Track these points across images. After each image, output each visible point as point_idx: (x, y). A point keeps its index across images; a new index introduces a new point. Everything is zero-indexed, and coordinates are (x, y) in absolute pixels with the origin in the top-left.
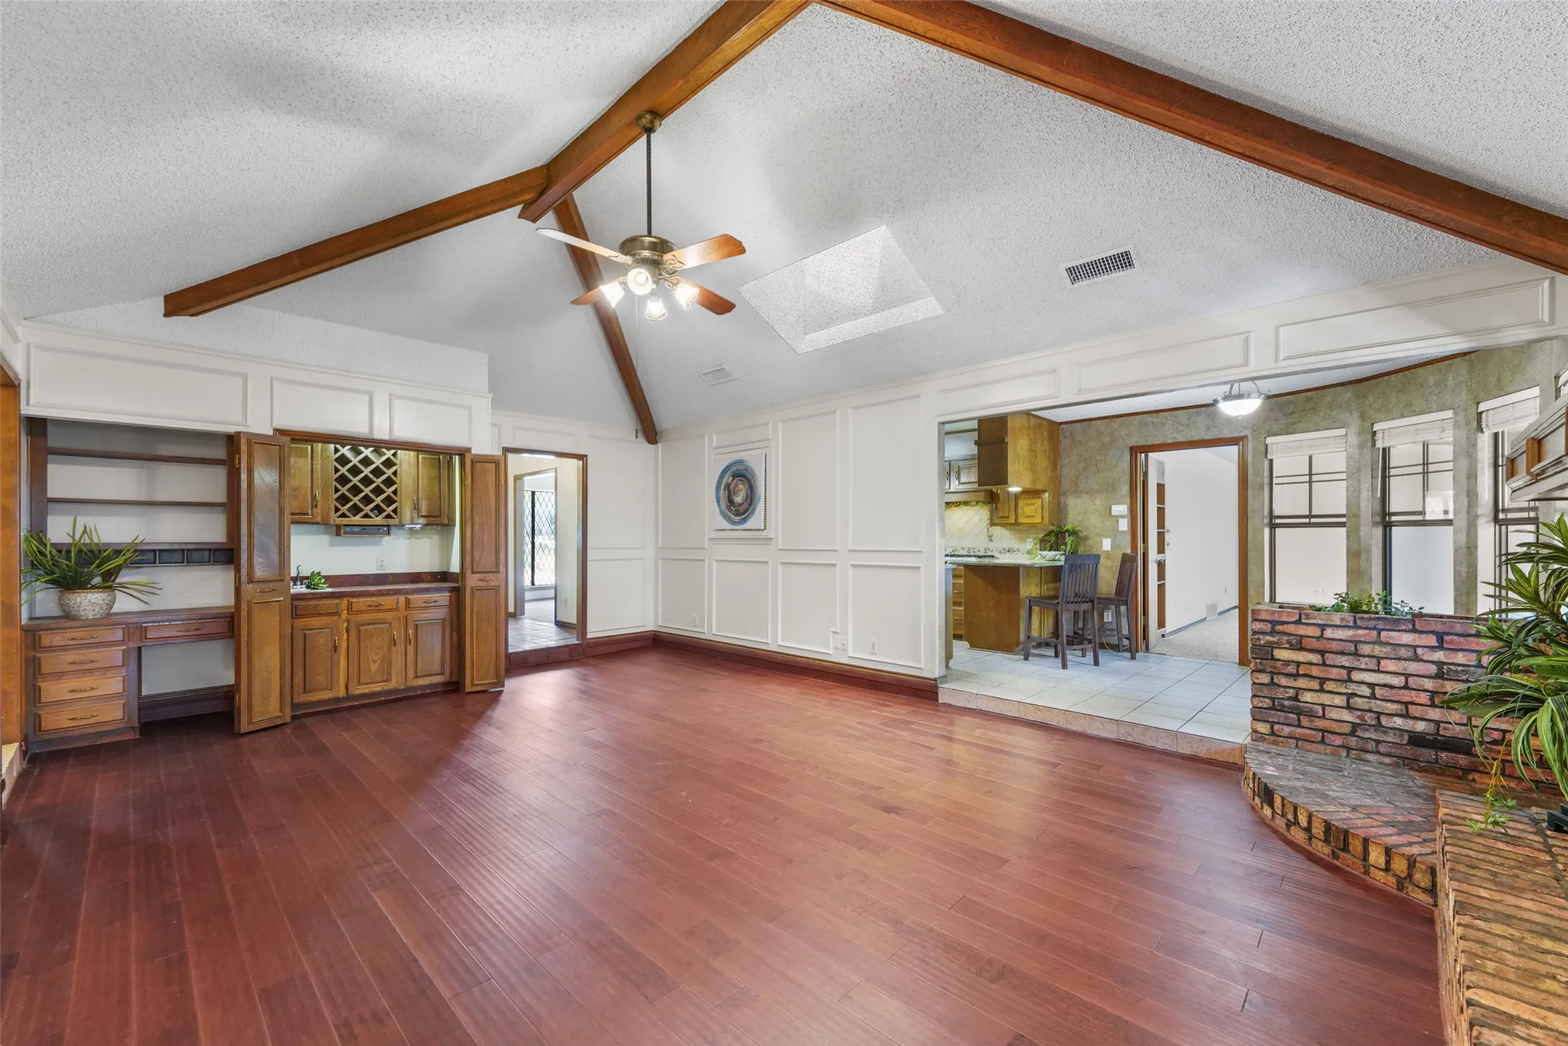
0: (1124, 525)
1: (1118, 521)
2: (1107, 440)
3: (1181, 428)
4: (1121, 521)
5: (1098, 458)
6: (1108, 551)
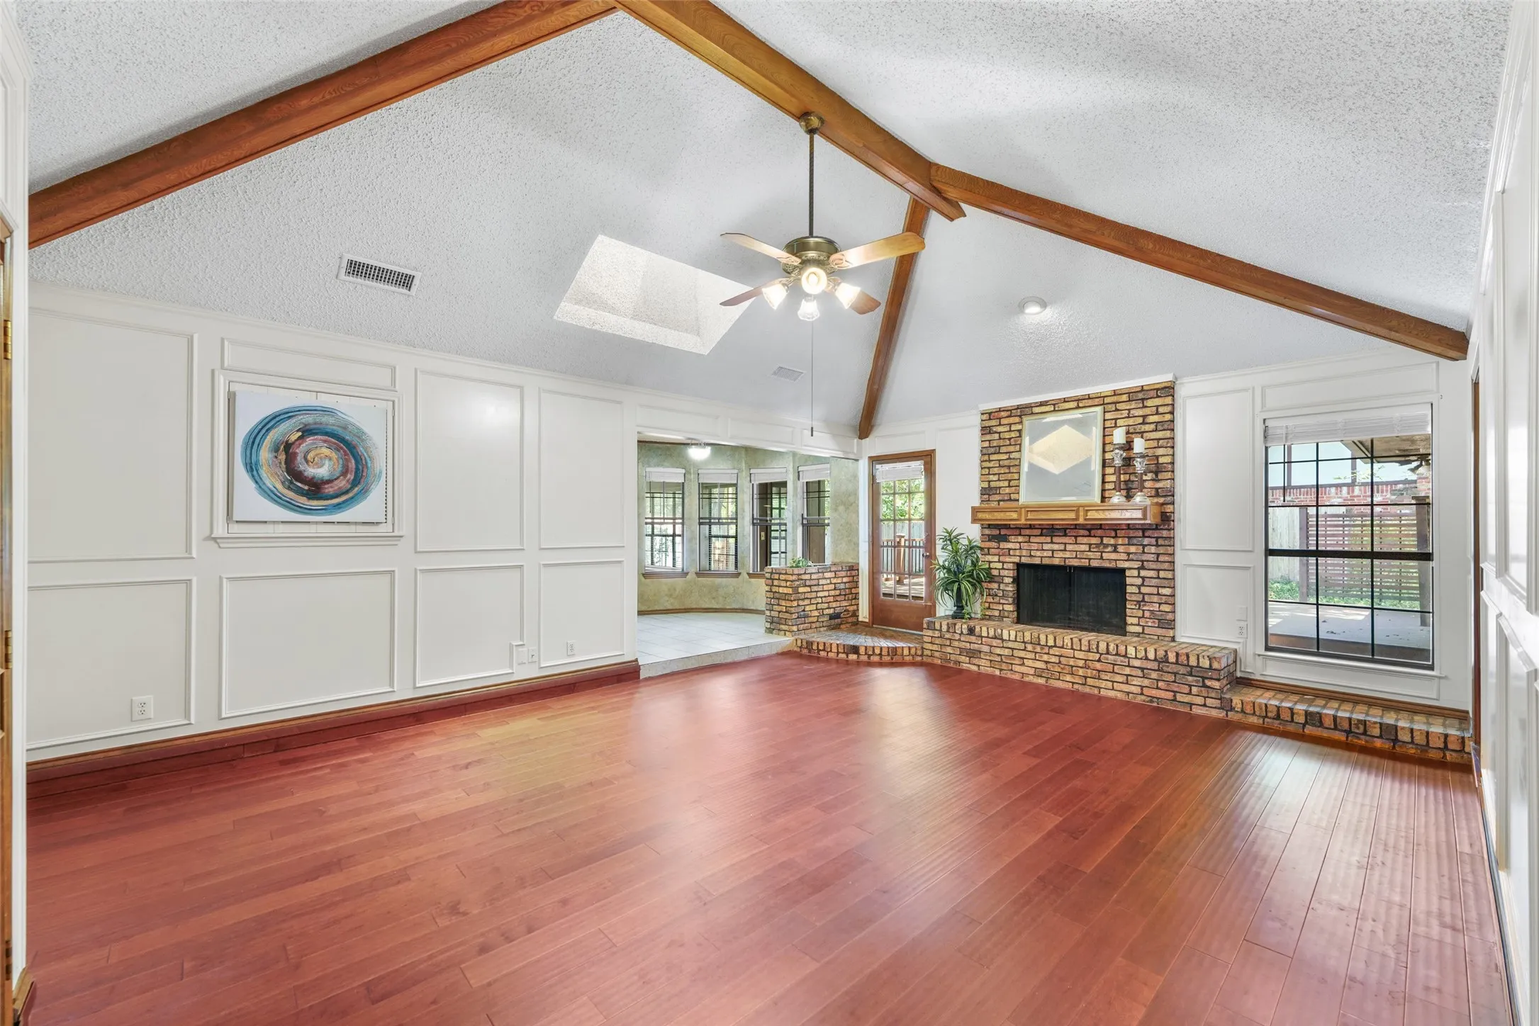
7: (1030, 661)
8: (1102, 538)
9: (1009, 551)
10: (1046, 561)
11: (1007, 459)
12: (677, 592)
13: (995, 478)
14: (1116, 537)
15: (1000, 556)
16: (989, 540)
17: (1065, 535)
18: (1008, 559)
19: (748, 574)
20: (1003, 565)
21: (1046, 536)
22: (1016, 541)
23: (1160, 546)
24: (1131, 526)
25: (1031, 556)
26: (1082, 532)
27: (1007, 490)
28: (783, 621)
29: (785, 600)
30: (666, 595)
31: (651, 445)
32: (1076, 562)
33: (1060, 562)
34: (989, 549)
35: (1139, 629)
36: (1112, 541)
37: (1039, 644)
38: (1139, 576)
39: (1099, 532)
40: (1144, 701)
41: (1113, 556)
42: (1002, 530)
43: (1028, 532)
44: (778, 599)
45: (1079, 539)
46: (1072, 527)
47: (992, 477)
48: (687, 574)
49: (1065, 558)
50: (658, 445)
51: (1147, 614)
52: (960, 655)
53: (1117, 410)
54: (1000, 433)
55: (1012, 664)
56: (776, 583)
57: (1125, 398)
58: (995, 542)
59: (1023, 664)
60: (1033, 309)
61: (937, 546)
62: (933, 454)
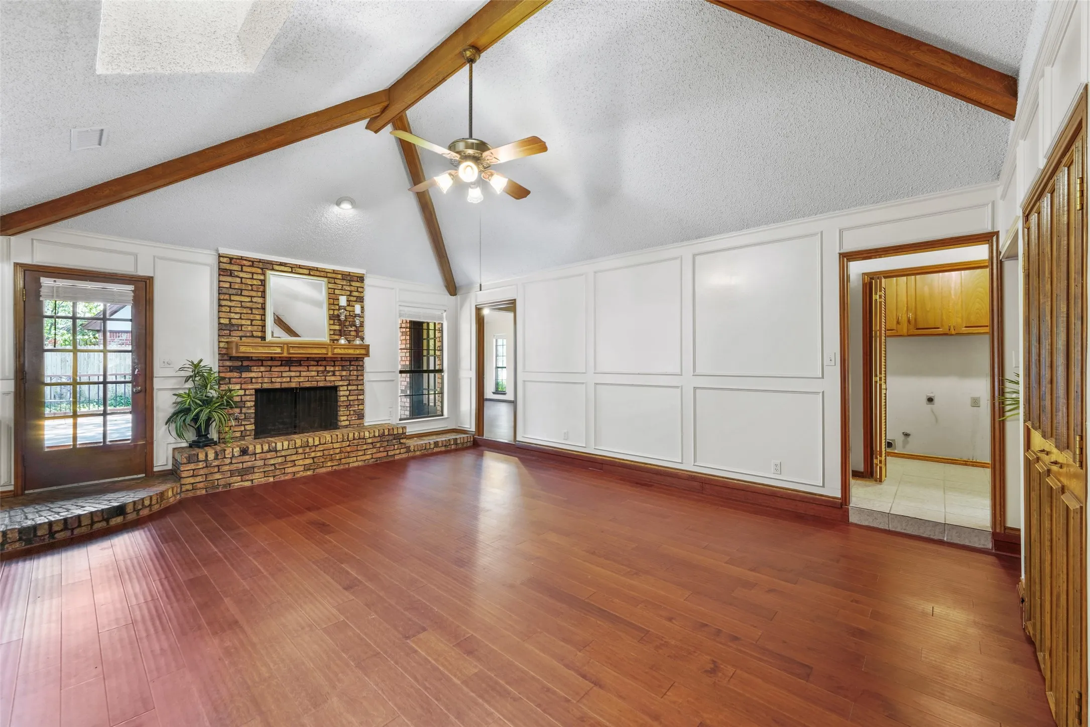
7: (301, 461)
8: (325, 366)
9: (251, 380)
10: (285, 386)
11: (249, 302)
13: (238, 316)
14: (334, 366)
15: (241, 384)
16: (231, 371)
17: (300, 365)
18: (250, 386)
20: (245, 392)
21: (285, 366)
22: (258, 371)
23: (359, 370)
24: (343, 359)
25: (272, 382)
26: (313, 363)
27: (250, 328)
32: (308, 384)
33: (296, 385)
34: (230, 379)
35: (347, 423)
36: (332, 369)
37: (308, 446)
38: (347, 390)
39: (324, 363)
40: (373, 462)
41: (333, 378)
42: (244, 362)
43: (269, 363)
45: (311, 368)
46: (305, 359)
47: (233, 315)
49: (300, 382)
51: (352, 413)
52: (231, 477)
53: (335, 283)
54: (241, 278)
55: (284, 468)
57: (340, 276)
58: (237, 372)
59: (295, 465)
60: (346, 206)
61: (155, 380)
62: (150, 281)
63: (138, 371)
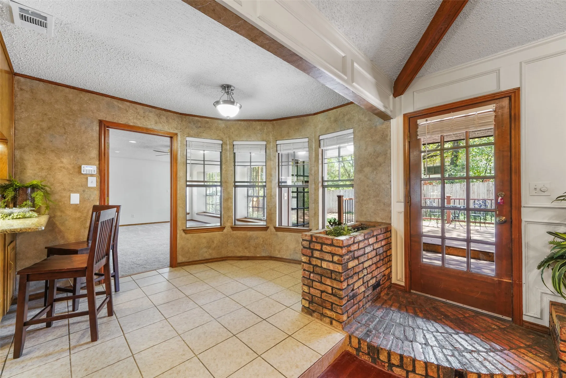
0: (93, 182)
1: (87, 179)
2: (75, 108)
3: (139, 118)
4: (90, 179)
5: (67, 121)
6: (76, 205)
12: (215, 245)
19: (275, 228)
28: (328, 305)
29: (331, 278)
30: (205, 247)
31: (191, 117)
44: (321, 275)
48: (224, 228)
50: (197, 118)
56: (317, 254)
61: (523, 210)
62: (515, 96)
63: (501, 199)
